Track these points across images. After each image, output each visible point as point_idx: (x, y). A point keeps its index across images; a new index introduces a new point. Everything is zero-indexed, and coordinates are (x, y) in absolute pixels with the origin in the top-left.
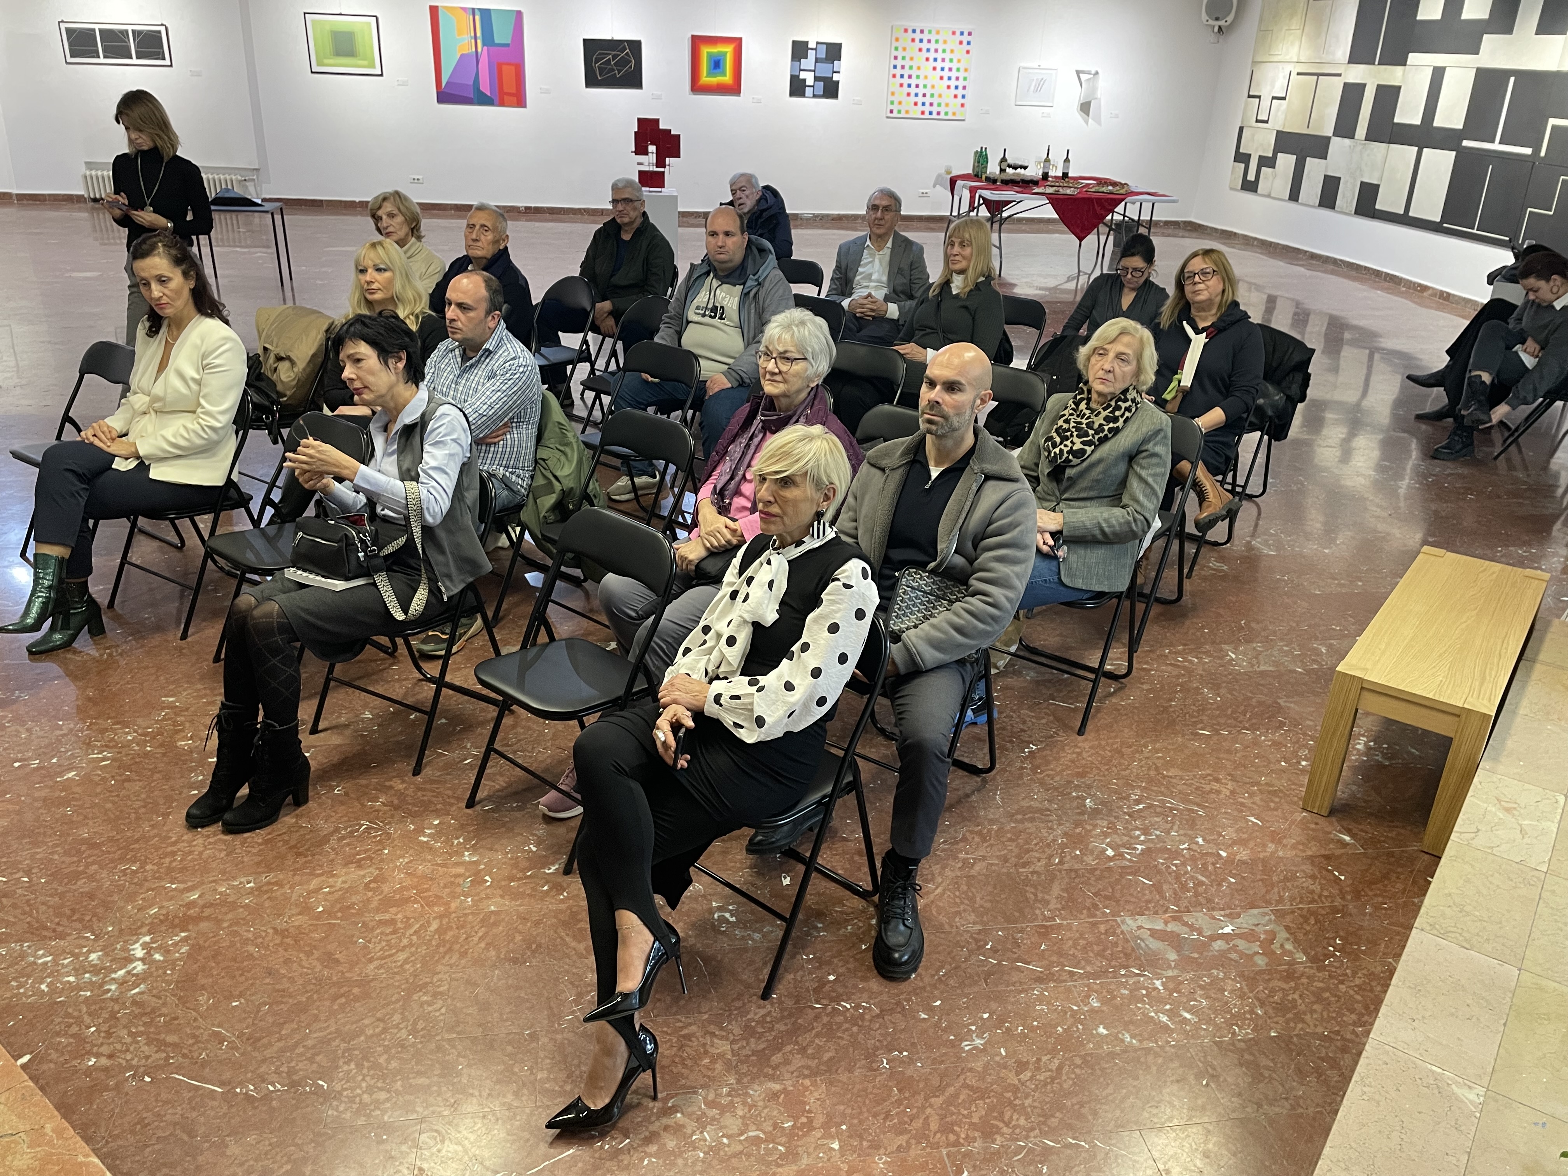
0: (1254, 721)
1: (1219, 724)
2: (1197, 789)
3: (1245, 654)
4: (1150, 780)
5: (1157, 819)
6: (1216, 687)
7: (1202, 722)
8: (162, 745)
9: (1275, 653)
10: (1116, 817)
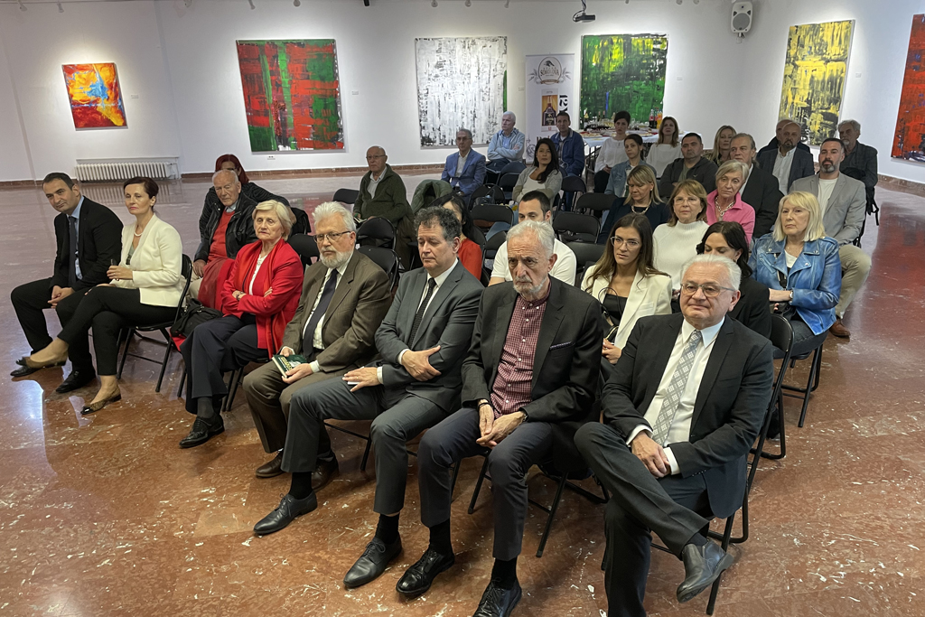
0: (887, 473)
1: (865, 476)
2: (867, 526)
3: (864, 425)
4: (832, 521)
5: (848, 551)
6: (854, 450)
7: (853, 475)
8: (164, 535)
9: (884, 422)
10: (819, 551)
